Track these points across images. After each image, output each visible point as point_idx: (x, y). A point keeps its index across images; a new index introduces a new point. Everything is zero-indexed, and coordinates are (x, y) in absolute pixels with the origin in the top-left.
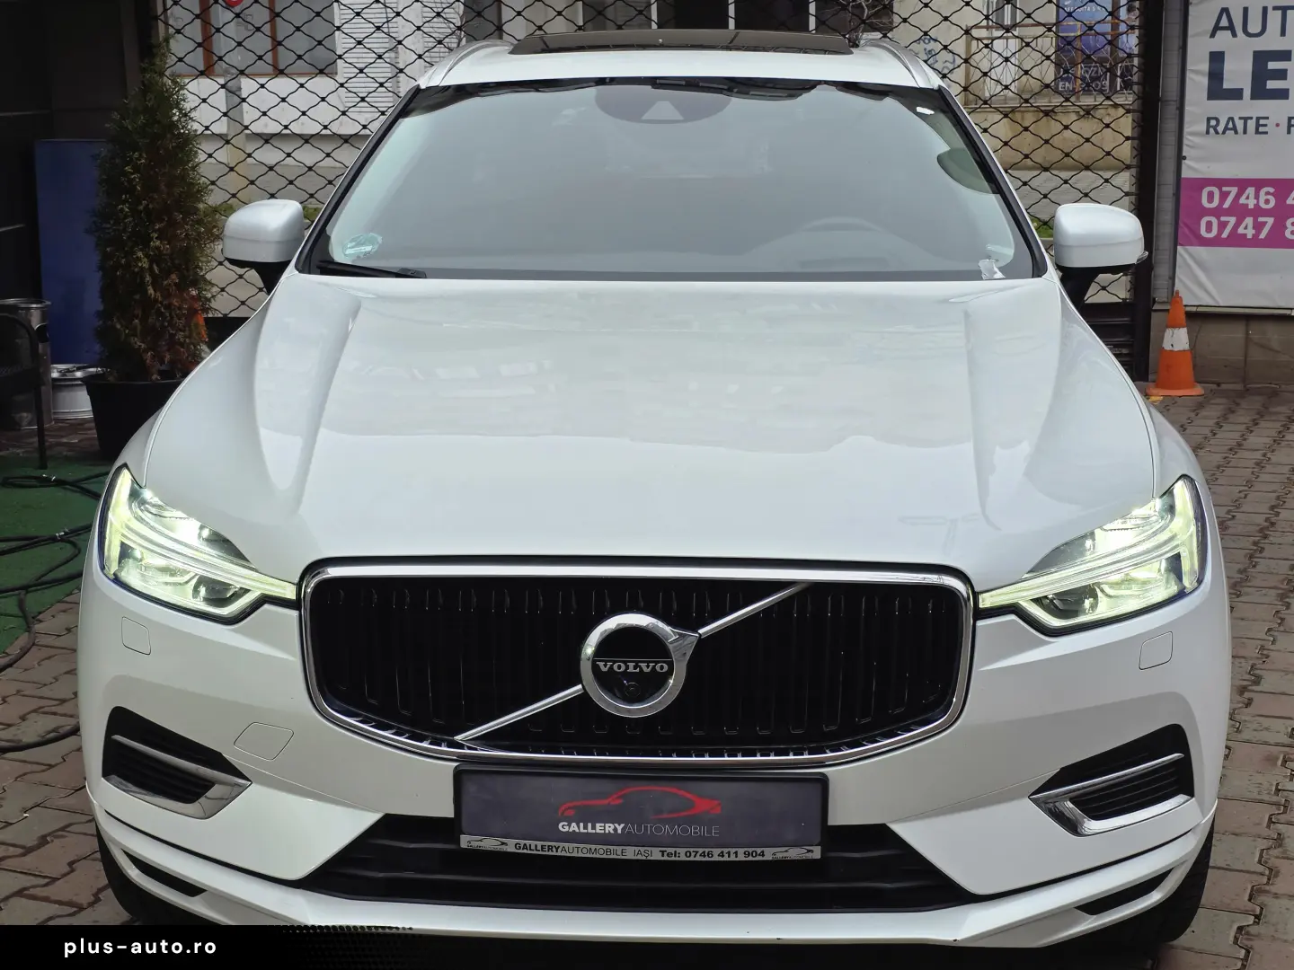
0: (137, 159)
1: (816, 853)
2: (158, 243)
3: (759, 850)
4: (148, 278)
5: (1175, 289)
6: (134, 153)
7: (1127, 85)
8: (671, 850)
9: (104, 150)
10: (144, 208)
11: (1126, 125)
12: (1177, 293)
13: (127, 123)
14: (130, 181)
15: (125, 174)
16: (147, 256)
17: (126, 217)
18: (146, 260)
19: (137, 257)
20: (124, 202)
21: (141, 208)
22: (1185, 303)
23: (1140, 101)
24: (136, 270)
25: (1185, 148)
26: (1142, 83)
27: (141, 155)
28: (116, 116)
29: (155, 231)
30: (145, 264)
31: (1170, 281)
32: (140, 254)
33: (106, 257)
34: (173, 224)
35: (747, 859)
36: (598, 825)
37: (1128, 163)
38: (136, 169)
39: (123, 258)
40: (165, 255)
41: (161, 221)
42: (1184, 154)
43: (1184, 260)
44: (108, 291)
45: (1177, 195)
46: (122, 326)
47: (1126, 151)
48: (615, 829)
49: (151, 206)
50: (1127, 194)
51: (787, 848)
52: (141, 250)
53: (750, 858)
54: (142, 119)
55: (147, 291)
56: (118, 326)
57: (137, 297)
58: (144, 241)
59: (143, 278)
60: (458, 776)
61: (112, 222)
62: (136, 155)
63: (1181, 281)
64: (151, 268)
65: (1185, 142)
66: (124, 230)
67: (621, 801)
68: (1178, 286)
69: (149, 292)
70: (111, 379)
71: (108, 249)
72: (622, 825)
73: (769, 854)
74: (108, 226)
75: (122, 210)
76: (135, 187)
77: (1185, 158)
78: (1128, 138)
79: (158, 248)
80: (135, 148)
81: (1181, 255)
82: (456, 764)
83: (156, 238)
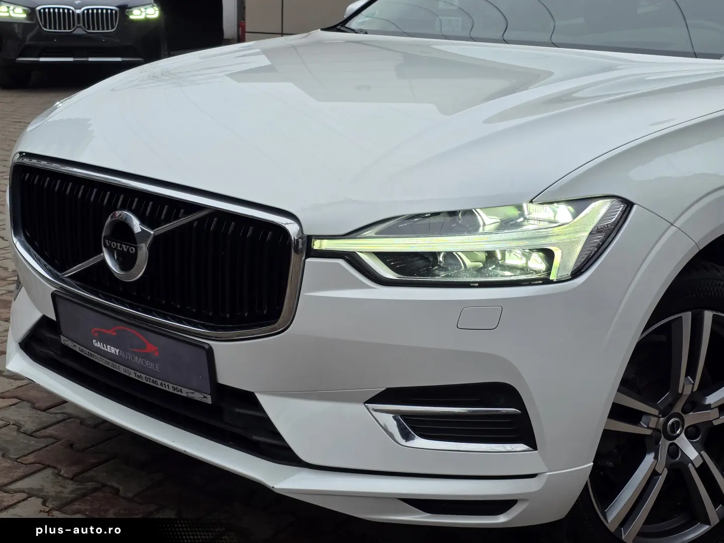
1: (209, 400)
3: (179, 388)
8: (138, 374)
35: (174, 392)
36: (108, 346)
48: (115, 352)
51: (192, 391)
53: (175, 392)
60: (54, 296)
67: (115, 334)
72: (118, 350)
73: (185, 392)
82: (55, 289)
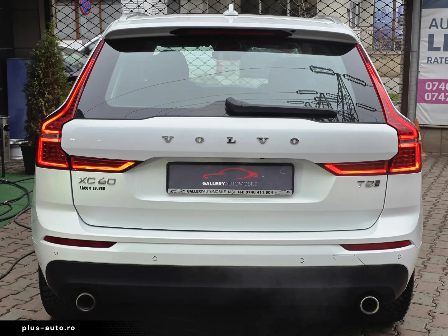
0: (41, 65)
2: (48, 96)
4: (44, 108)
5: (416, 118)
6: (40, 63)
7: (398, 48)
9: (29, 62)
10: (43, 83)
11: (399, 60)
12: (417, 120)
13: (38, 52)
14: (38, 73)
15: (36, 70)
16: (44, 100)
17: (36, 86)
18: (43, 101)
19: (40, 101)
20: (36, 81)
21: (42, 83)
22: (419, 123)
23: (404, 51)
24: (40, 105)
25: (420, 68)
26: (405, 45)
27: (42, 64)
28: (34, 50)
29: (47, 91)
30: (43, 103)
31: (414, 116)
32: (41, 100)
33: (29, 100)
34: (54, 89)
37: (399, 73)
38: (41, 69)
39: (35, 101)
40: (51, 100)
41: (49, 88)
42: (419, 70)
43: (419, 108)
44: (29, 113)
45: (417, 84)
46: (34, 126)
47: (398, 69)
49: (46, 82)
50: (399, 84)
52: (42, 98)
54: (43, 51)
55: (43, 113)
56: (33, 126)
57: (40, 115)
58: (43, 95)
59: (42, 108)
61: (31, 88)
62: (41, 64)
63: (418, 115)
64: (45, 105)
65: (420, 66)
66: (36, 91)
68: (417, 117)
69: (44, 113)
70: (30, 145)
71: (30, 98)
74: (30, 89)
75: (35, 84)
76: (40, 75)
77: (420, 72)
78: (399, 64)
79: (48, 98)
80: (40, 61)
81: (418, 106)
83: (47, 94)
